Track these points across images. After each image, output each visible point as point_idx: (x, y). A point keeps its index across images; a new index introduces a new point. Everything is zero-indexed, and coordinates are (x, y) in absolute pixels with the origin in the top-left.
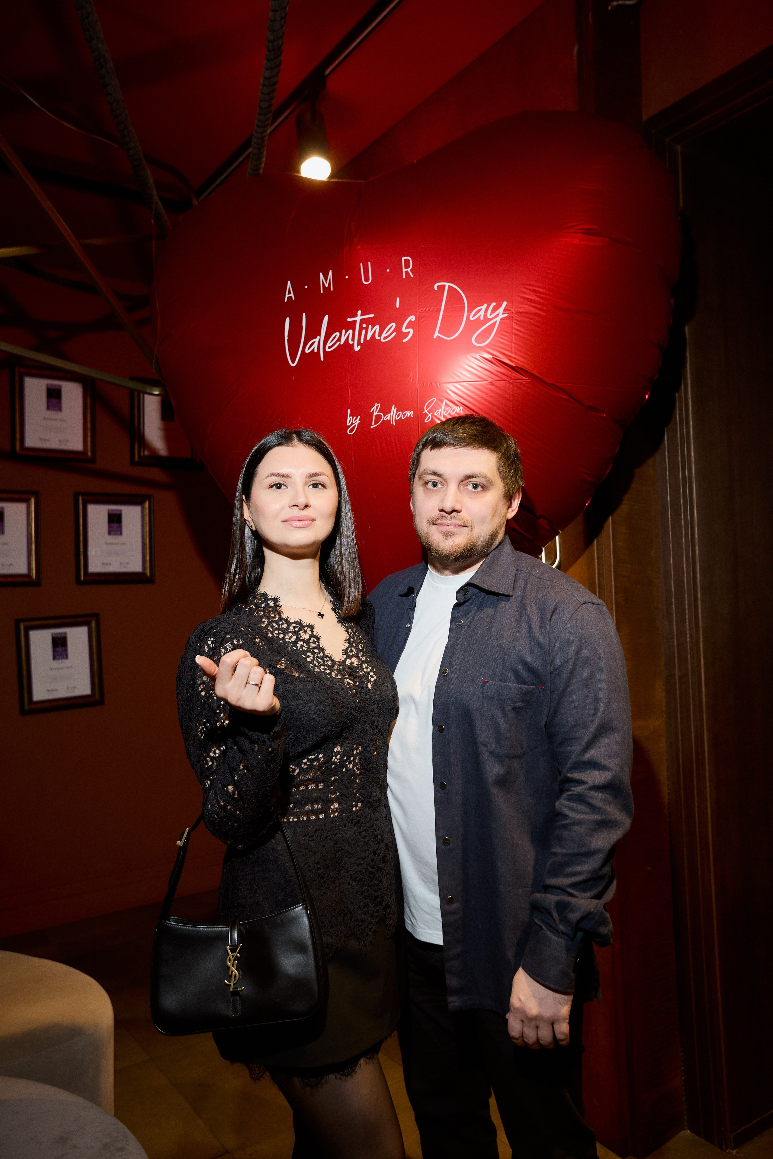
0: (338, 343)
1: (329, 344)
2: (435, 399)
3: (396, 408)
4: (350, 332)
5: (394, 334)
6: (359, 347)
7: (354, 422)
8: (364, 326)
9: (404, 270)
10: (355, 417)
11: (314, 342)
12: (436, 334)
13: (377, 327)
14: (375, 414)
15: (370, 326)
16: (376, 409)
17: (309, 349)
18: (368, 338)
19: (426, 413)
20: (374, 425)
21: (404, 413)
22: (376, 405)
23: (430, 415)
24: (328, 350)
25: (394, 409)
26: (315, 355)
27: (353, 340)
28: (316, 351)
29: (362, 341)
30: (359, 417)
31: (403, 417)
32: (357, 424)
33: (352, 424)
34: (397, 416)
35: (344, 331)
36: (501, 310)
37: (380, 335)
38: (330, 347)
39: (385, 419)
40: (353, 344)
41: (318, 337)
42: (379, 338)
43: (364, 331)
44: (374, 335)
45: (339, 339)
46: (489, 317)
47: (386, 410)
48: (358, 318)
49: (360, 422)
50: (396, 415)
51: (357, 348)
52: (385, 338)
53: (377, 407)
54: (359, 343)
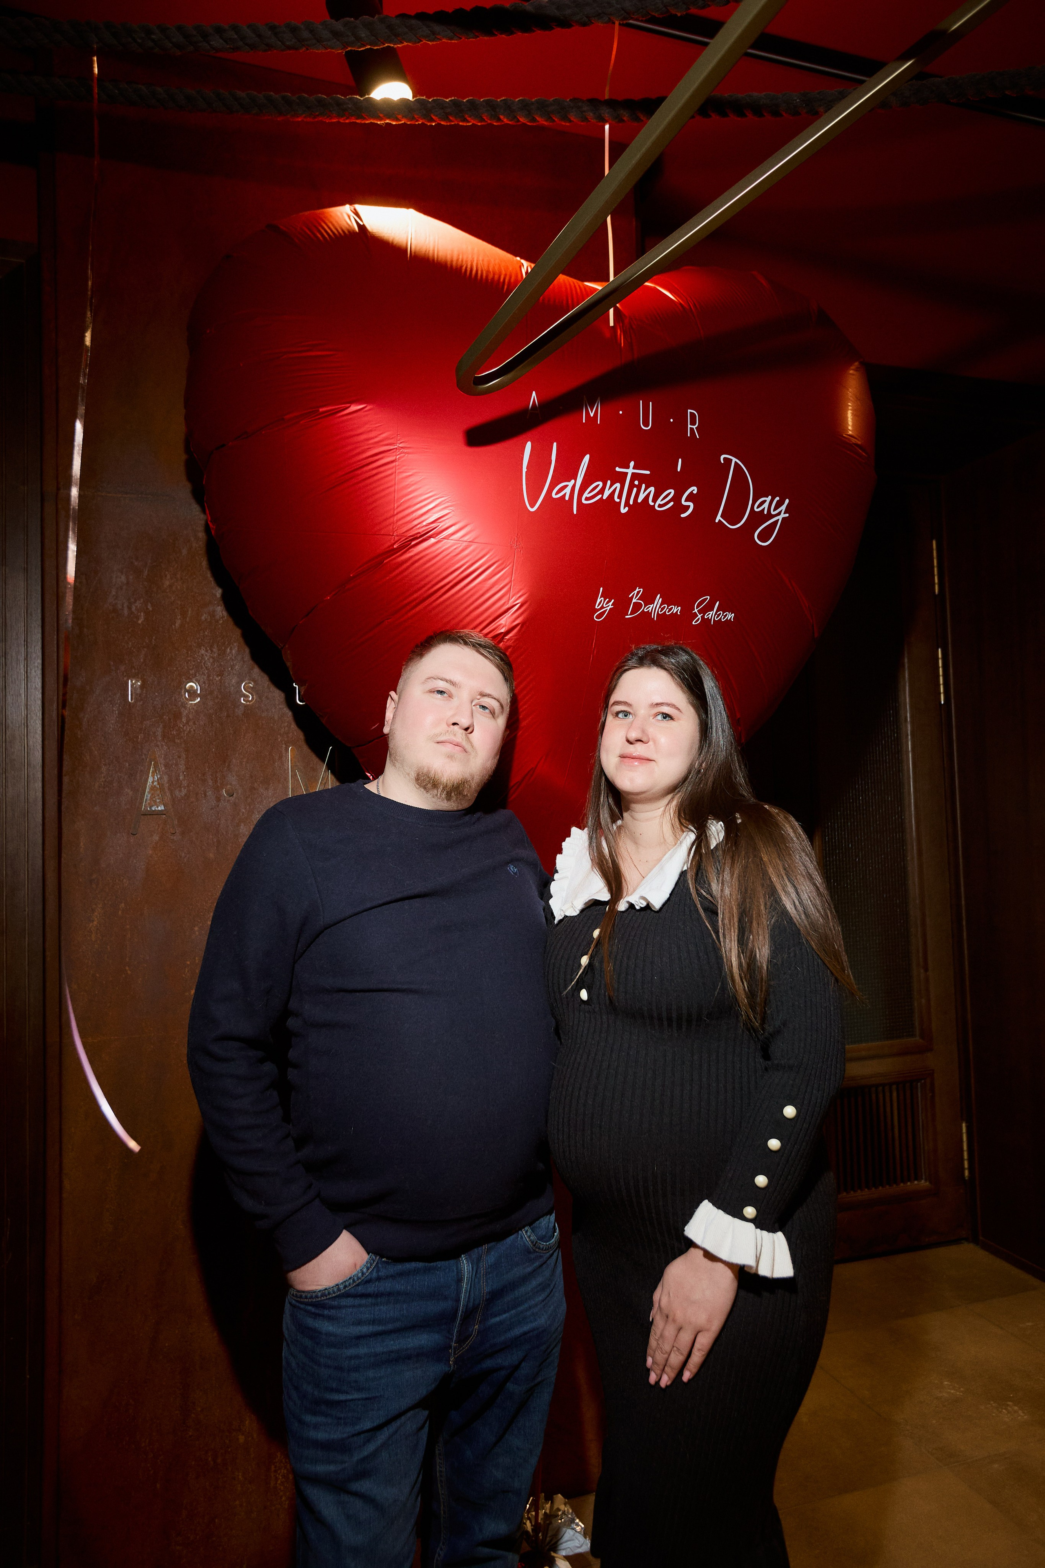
0: (600, 496)
1: (586, 495)
2: (709, 597)
3: (661, 599)
4: (618, 485)
5: (672, 503)
6: (627, 509)
7: (604, 606)
8: (636, 483)
9: (689, 426)
10: (608, 600)
11: (567, 486)
12: (719, 518)
13: (652, 489)
14: (634, 600)
15: (644, 486)
16: (636, 595)
17: (557, 493)
18: (640, 500)
19: (695, 612)
20: (630, 615)
21: (669, 608)
22: (637, 590)
23: (700, 616)
24: (584, 502)
25: (658, 600)
26: (564, 504)
27: (620, 497)
28: (567, 498)
29: (631, 503)
30: (613, 600)
31: (668, 612)
32: (608, 608)
33: (602, 607)
34: (660, 609)
35: (609, 482)
36: (783, 508)
37: (654, 500)
38: (587, 499)
39: (645, 610)
40: (620, 502)
41: (573, 481)
42: (652, 504)
43: (635, 490)
44: (647, 497)
45: (602, 491)
46: (773, 513)
47: (648, 599)
48: (630, 471)
49: (612, 607)
50: (660, 607)
51: (624, 510)
52: (660, 506)
53: (638, 592)
54: (627, 503)
